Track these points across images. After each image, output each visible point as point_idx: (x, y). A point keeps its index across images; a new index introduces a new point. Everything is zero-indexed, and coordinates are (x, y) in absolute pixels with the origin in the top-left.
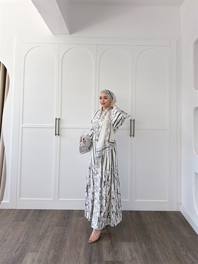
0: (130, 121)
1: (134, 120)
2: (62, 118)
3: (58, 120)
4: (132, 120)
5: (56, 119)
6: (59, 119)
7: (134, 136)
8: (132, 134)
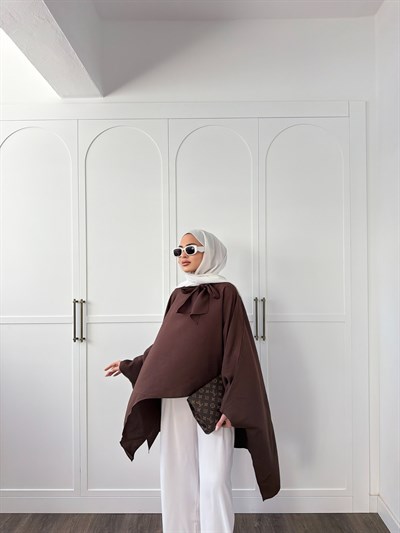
0: (253, 303)
1: (263, 300)
2: (90, 299)
3: (80, 305)
4: (260, 298)
5: (75, 302)
6: (83, 302)
7: (263, 337)
8: (260, 334)
